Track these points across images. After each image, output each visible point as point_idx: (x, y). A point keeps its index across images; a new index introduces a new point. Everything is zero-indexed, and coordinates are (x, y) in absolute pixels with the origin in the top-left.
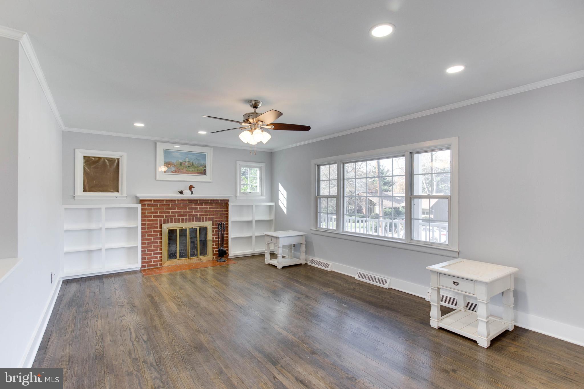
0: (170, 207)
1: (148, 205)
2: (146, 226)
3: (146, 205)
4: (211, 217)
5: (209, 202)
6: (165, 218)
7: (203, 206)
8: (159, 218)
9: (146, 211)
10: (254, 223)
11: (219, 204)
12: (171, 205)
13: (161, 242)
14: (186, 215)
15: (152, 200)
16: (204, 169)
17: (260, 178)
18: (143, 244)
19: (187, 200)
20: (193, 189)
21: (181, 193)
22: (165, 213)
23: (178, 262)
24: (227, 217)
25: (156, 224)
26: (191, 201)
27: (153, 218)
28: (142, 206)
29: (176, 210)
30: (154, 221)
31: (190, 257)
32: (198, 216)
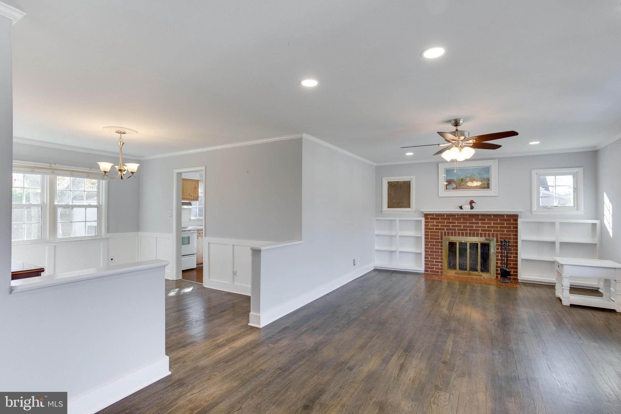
0: (451, 221)
1: (431, 218)
2: (429, 237)
3: (429, 219)
4: (495, 233)
5: (492, 217)
6: (445, 231)
7: (485, 221)
8: (440, 231)
9: (429, 224)
10: (558, 245)
11: (505, 220)
12: (451, 219)
13: (442, 252)
14: (467, 230)
15: (434, 215)
16: (488, 183)
17: (573, 188)
18: (426, 251)
19: (467, 215)
20: (473, 204)
21: (461, 208)
22: (446, 226)
23: (458, 274)
24: (517, 235)
25: (438, 236)
26: (472, 216)
27: (435, 230)
28: (425, 220)
29: (456, 224)
30: (436, 233)
31: (470, 271)
32: (479, 231)
